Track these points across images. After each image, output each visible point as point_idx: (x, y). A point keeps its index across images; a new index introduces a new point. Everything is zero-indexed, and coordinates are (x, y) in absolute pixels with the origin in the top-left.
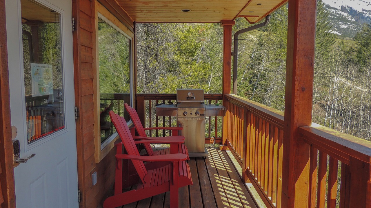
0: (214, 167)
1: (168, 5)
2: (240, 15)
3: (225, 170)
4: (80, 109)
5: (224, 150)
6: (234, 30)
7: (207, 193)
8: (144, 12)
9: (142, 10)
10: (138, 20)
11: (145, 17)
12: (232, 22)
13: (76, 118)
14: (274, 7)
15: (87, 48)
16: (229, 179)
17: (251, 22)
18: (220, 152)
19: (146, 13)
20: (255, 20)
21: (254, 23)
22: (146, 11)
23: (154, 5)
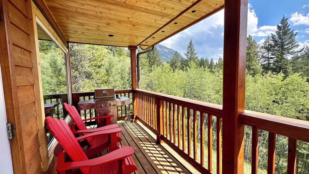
0: (136, 136)
1: (100, 29)
2: (141, 44)
3: (143, 137)
4: (17, 126)
5: (135, 122)
6: (137, 52)
7: (142, 159)
8: (78, 33)
9: (77, 30)
10: (71, 40)
11: (78, 38)
12: (136, 47)
13: (11, 138)
14: (160, 40)
15: (23, 50)
16: (150, 143)
17: (143, 49)
18: (133, 123)
19: (79, 34)
20: (145, 47)
21: (144, 50)
22: (80, 33)
23: (88, 28)
